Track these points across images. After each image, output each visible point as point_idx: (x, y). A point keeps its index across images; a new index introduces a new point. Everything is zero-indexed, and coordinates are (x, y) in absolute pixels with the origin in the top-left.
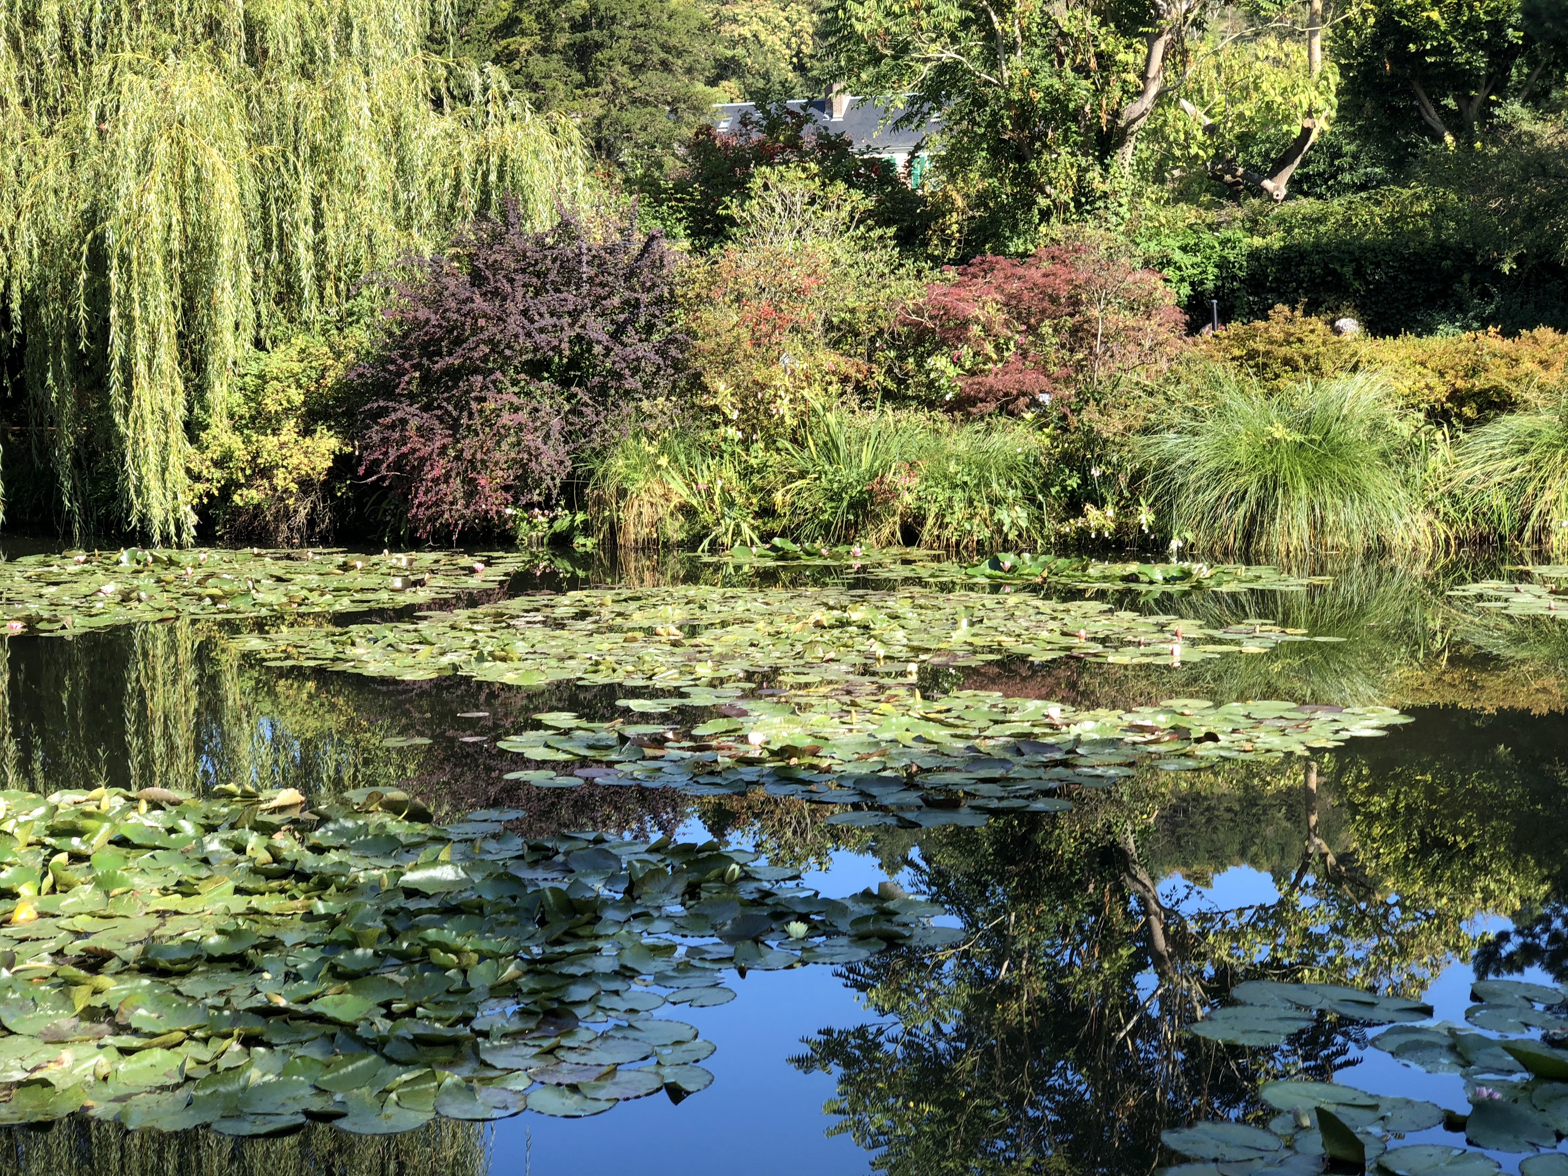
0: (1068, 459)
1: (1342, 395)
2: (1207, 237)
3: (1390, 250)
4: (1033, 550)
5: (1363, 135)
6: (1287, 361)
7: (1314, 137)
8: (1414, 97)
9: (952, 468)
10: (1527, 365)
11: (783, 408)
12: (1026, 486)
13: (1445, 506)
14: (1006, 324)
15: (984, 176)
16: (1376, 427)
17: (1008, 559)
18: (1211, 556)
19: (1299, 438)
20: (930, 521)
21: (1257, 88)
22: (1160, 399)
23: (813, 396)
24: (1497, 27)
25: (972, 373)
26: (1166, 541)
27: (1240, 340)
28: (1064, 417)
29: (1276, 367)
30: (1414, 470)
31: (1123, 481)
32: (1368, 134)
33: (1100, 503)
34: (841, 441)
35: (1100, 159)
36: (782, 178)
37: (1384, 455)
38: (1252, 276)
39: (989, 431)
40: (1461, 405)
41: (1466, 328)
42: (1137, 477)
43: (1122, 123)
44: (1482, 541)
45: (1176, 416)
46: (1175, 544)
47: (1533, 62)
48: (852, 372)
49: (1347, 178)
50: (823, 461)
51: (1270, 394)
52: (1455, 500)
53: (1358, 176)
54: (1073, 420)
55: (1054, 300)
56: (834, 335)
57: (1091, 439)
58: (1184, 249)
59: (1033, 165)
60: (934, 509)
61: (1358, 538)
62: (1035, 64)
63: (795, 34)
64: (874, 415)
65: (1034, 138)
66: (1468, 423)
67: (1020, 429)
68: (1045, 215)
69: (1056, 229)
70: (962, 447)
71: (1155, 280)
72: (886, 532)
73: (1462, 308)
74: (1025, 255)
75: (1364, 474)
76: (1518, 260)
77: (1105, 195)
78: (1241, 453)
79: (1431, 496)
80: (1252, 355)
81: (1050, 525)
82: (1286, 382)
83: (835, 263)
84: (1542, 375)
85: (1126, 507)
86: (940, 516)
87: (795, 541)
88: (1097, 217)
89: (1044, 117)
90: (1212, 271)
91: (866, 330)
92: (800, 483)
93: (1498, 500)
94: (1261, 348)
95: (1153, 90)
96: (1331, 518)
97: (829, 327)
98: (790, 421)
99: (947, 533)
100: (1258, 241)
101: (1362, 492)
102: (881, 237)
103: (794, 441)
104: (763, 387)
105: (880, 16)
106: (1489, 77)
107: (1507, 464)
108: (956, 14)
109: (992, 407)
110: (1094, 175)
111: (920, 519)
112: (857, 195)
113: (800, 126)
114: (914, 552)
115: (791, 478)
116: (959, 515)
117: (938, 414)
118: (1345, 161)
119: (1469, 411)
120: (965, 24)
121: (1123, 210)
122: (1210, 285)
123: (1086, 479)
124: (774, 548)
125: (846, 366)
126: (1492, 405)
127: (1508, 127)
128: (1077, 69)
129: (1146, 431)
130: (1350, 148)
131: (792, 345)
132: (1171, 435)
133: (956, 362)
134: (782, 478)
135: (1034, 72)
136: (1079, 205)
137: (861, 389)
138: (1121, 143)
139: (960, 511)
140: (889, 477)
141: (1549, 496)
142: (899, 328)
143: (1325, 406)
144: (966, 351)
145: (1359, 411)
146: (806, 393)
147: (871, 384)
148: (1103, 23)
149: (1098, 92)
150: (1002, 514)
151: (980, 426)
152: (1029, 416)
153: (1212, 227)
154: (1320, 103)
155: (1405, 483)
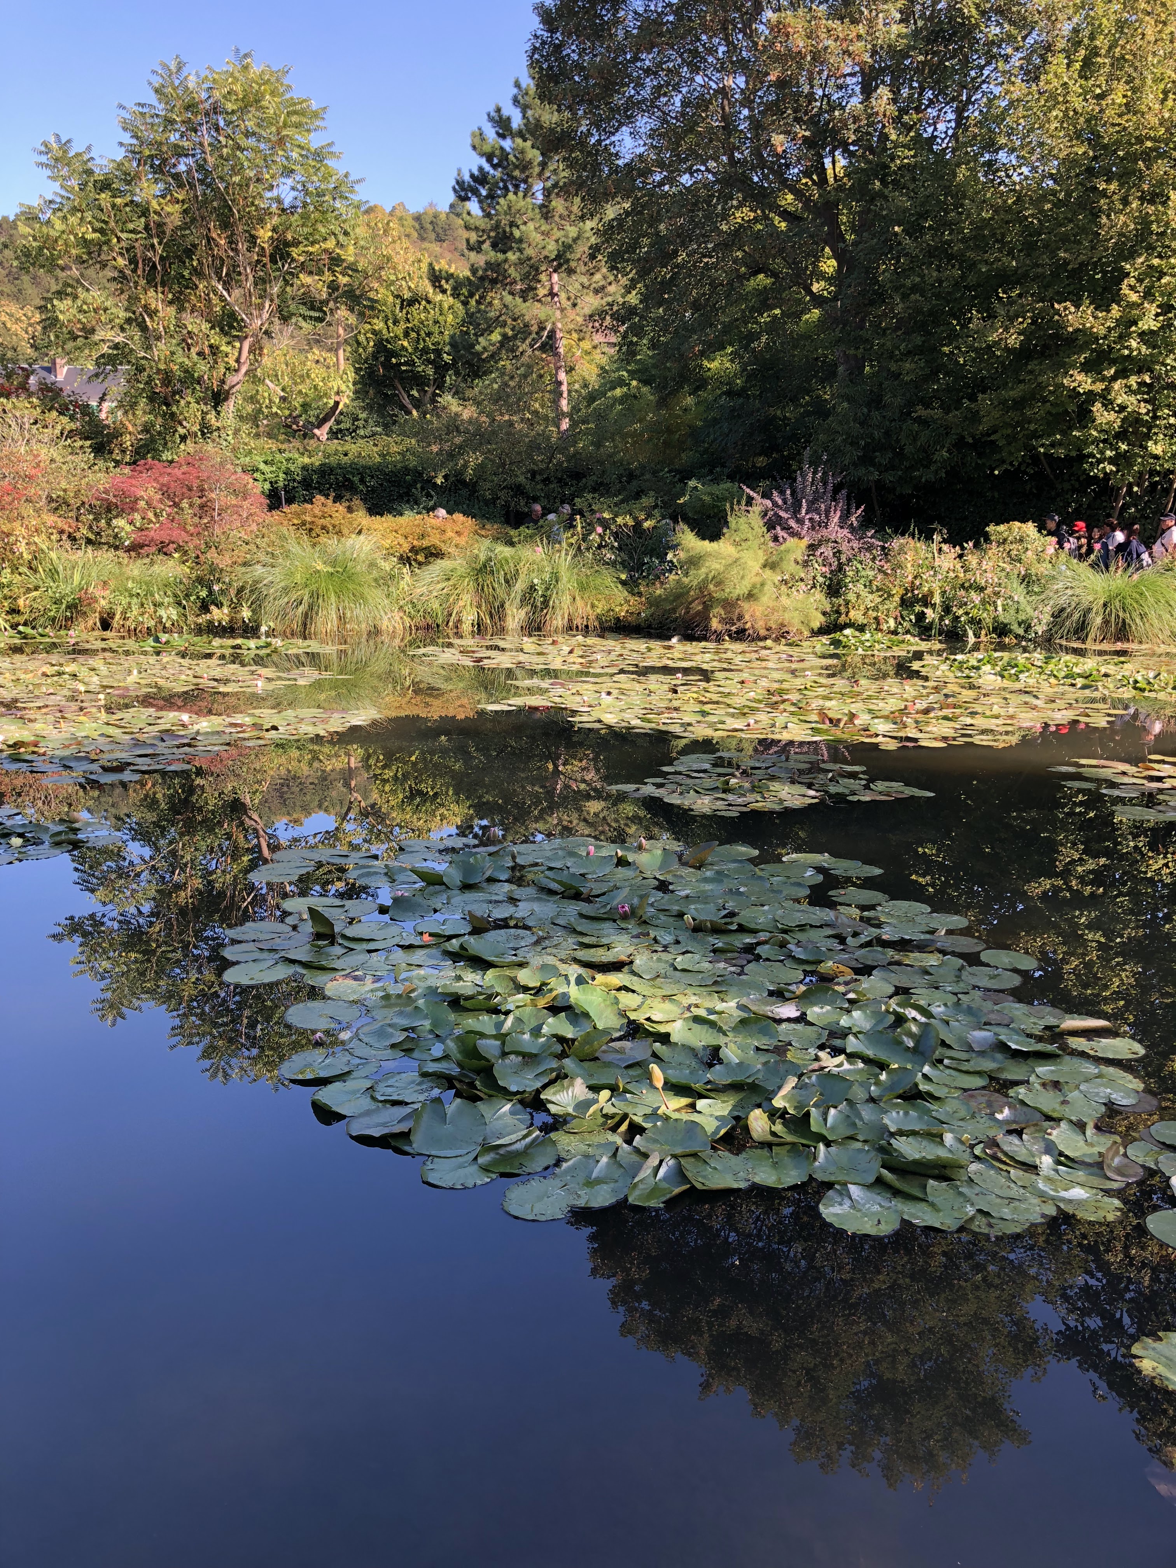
0: (200, 580)
1: (353, 547)
2: (278, 457)
3: (378, 468)
4: (181, 632)
5: (369, 408)
6: (323, 528)
7: (341, 406)
8: (395, 388)
9: (130, 585)
10: (450, 534)
11: (22, 547)
12: (176, 596)
13: (408, 608)
14: (161, 501)
15: (145, 412)
16: (372, 565)
17: (164, 637)
18: (284, 635)
19: (331, 570)
20: (118, 617)
21: (308, 376)
22: (252, 547)
23: (40, 541)
24: (438, 352)
25: (141, 530)
26: (258, 628)
27: (298, 515)
28: (198, 557)
29: (318, 530)
30: (391, 589)
31: (233, 593)
32: (372, 408)
33: (219, 605)
34: (60, 569)
35: (215, 407)
36: (15, 407)
37: (376, 580)
38: (304, 480)
39: (152, 563)
40: (417, 554)
41: (419, 513)
42: (240, 590)
43: (226, 387)
44: (428, 627)
45: (262, 556)
46: (263, 629)
47: (457, 374)
48: (66, 528)
49: (361, 432)
50: (49, 580)
51: (314, 545)
52: (414, 605)
53: (368, 432)
54: (202, 558)
55: (190, 489)
56: (54, 505)
57: (213, 569)
58: (266, 462)
59: (174, 409)
60: (119, 610)
61: (363, 626)
62: (173, 349)
63: (31, 325)
64: (80, 553)
65: (174, 393)
66: (420, 564)
67: (171, 563)
68: (183, 438)
69: (189, 446)
70: (136, 572)
71: (248, 479)
72: (90, 623)
73: (417, 503)
74: (171, 462)
75: (366, 591)
76: (445, 477)
77: (218, 429)
78: (298, 578)
79: (402, 603)
80: (304, 523)
81: (191, 619)
82: (323, 539)
83: (52, 461)
84: (457, 540)
85: (235, 607)
86: (124, 613)
87: (33, 628)
88: (213, 441)
89: (180, 380)
90: (282, 476)
91: (75, 503)
92: (35, 594)
93: (435, 605)
94: (308, 519)
95: (244, 370)
96: (348, 615)
97: (50, 500)
98: (27, 556)
99: (128, 623)
100: (306, 460)
101: (365, 600)
102: (82, 447)
103: (31, 568)
104: (8, 535)
105: (74, 311)
106: (435, 380)
107: (440, 586)
108: (123, 314)
109: (154, 549)
110: (211, 417)
111: (111, 615)
112: (65, 420)
113: (28, 377)
114: (108, 634)
115: (29, 590)
116: (135, 613)
117: (120, 553)
118: (361, 423)
119: (421, 558)
120: (129, 321)
121: (230, 438)
122: (281, 484)
123: (211, 592)
124: (20, 632)
125: (61, 523)
126: (432, 555)
127: (445, 408)
128: (199, 354)
129: (245, 564)
130: (363, 416)
131: (28, 510)
132: (258, 567)
133: (131, 523)
134: (22, 590)
135: (172, 353)
136: (203, 434)
137: (72, 538)
138: (226, 399)
139: (135, 611)
140: (91, 590)
141: (461, 603)
142: (94, 502)
143: (344, 553)
144: (137, 516)
145: (362, 555)
146: (36, 539)
147: (78, 535)
148: (212, 328)
149: (212, 368)
150: (162, 612)
151: (147, 561)
152: (176, 555)
153: (280, 451)
154: (343, 388)
155: (388, 596)
